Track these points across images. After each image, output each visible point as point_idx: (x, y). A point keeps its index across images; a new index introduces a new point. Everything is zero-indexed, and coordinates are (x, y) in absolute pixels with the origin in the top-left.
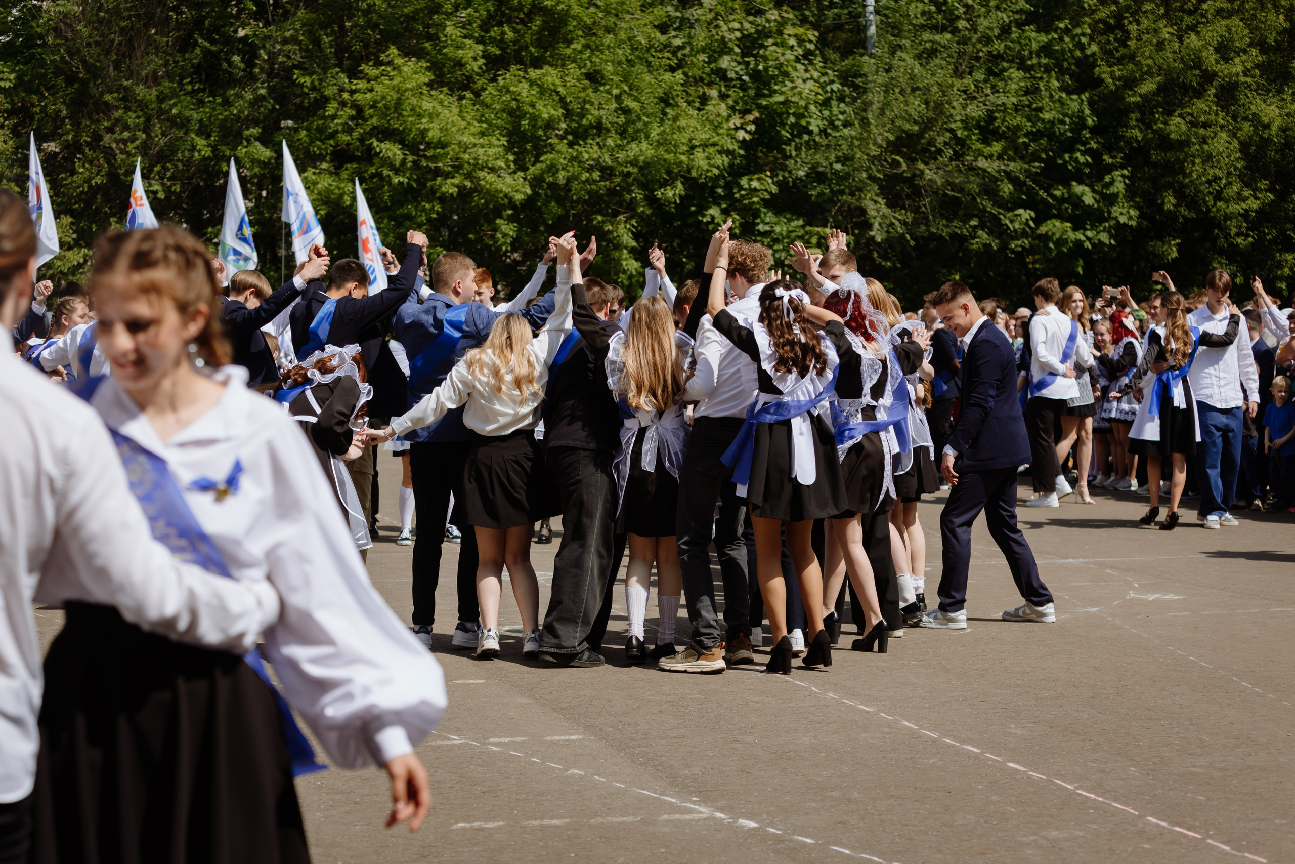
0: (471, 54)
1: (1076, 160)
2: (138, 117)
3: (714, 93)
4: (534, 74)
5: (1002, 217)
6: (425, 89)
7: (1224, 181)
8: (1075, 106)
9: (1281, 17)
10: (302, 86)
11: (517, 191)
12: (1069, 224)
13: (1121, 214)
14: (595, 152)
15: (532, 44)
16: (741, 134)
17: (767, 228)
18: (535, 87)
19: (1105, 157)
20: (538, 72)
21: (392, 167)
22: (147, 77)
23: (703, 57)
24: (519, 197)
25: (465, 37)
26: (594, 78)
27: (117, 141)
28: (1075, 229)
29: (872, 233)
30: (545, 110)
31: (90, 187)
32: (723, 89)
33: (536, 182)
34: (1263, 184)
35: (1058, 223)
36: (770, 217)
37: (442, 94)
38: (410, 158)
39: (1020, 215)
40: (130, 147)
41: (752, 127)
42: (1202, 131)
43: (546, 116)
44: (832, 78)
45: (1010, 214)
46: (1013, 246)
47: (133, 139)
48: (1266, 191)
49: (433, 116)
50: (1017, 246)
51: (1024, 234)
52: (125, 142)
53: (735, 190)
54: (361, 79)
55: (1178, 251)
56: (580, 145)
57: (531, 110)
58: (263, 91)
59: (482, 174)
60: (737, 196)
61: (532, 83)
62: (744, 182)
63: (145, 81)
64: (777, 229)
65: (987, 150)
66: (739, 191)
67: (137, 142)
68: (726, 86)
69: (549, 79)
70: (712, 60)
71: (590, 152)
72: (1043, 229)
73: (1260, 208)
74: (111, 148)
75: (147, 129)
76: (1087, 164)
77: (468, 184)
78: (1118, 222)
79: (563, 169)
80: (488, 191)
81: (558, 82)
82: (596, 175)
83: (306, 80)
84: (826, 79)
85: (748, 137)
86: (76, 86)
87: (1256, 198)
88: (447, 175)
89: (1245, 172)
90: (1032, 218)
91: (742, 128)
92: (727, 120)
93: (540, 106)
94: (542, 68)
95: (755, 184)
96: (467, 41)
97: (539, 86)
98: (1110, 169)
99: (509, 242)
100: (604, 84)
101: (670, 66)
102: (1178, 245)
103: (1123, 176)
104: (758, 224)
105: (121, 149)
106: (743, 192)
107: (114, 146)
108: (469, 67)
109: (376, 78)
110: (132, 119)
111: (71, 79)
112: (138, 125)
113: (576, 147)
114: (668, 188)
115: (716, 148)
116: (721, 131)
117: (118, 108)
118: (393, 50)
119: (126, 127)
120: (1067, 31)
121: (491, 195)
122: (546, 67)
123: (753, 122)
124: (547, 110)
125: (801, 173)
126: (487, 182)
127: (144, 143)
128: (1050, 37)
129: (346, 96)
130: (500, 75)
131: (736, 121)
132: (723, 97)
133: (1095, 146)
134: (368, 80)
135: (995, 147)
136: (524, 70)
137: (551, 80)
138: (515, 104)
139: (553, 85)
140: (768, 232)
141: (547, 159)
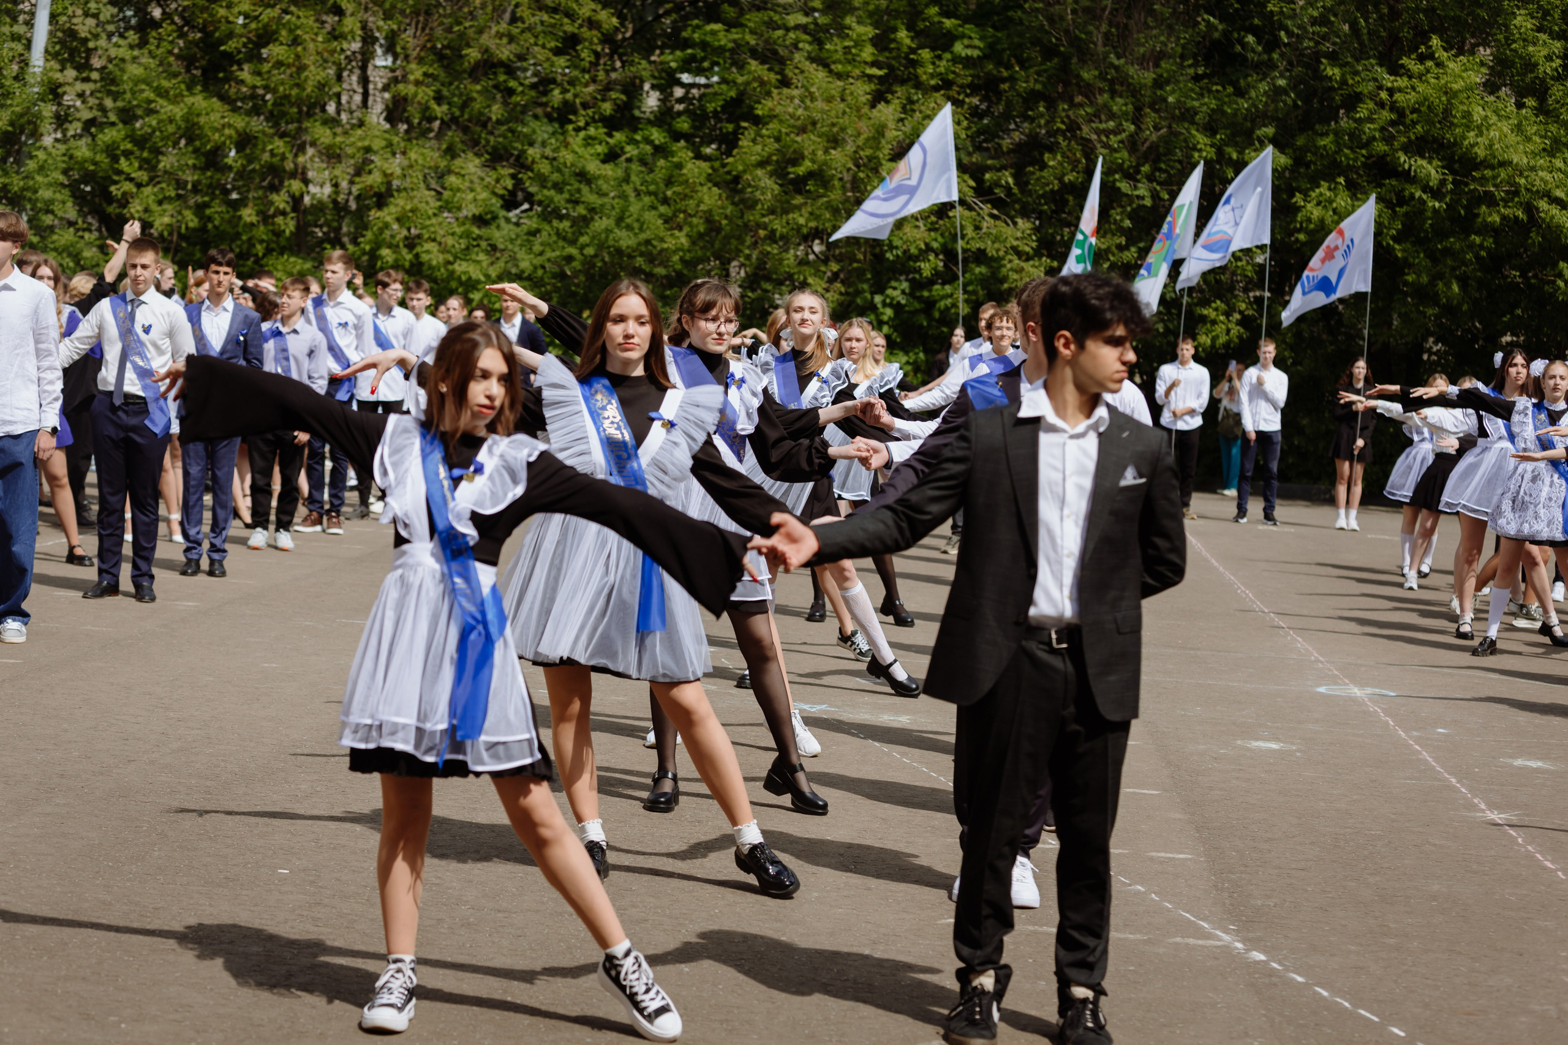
0: (1544, 52)
2: (1126, 105)
10: (1330, 79)
21: (1426, 188)
22: (1144, 55)
25: (1539, 29)
27: (1098, 132)
37: (1499, 100)
38: (1451, 179)
40: (1114, 140)
47: (1116, 132)
49: (1480, 129)
52: (1107, 133)
54: (1401, 76)
58: (1282, 82)
59: (1543, 205)
63: (1142, 62)
67: (1124, 135)
74: (1090, 141)
75: (1137, 120)
77: (1523, 216)
80: (1549, 226)
83: (1333, 72)
86: (1056, 60)
107: (1094, 137)
108: (1541, 69)
109: (1420, 77)
110: (1119, 105)
111: (1049, 52)
112: (1126, 113)
117: (1101, 91)
118: (1436, 41)
119: (1112, 116)
121: (1551, 231)
126: (1546, 215)
127: (1131, 136)
129: (1384, 95)
134: (1410, 77)
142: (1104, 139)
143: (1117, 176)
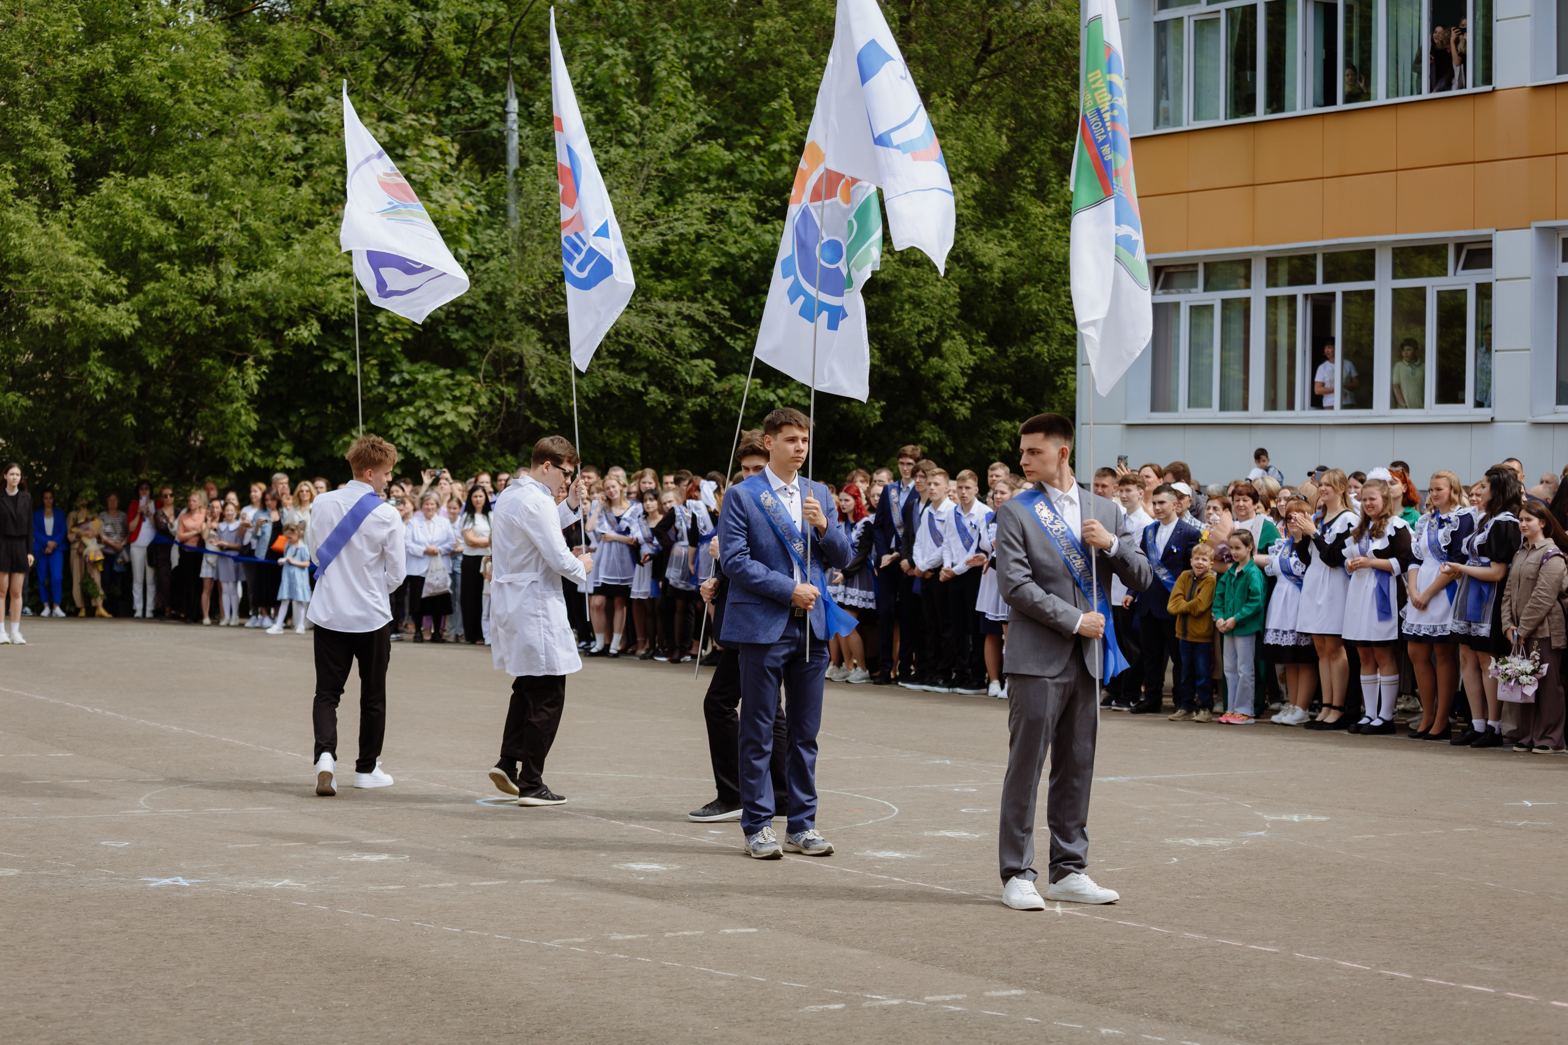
0: (58, 156)
4: (134, 183)
5: (679, 367)
6: (10, 198)
7: (935, 333)
9: (1004, 138)
11: (124, 325)
12: (759, 381)
14: (210, 280)
15: (129, 147)
17: (407, 376)
18: (139, 200)
20: (142, 180)
23: (335, 168)
24: (126, 331)
25: (52, 135)
26: (211, 189)
28: (766, 385)
29: (534, 386)
30: (153, 227)
33: (142, 314)
34: (981, 336)
35: (744, 379)
36: (406, 366)
39: (696, 366)
42: (913, 271)
43: (155, 234)
44: (477, 198)
45: (687, 366)
46: (689, 405)
48: (984, 344)
50: (694, 405)
51: (702, 390)
55: (882, 416)
56: (193, 272)
57: (134, 227)
59: (78, 304)
61: (137, 194)
62: (382, 319)
64: (421, 377)
65: (661, 288)
69: (157, 190)
71: (205, 279)
72: (726, 384)
73: (976, 364)
79: (173, 301)
81: (167, 193)
82: (211, 308)
84: (471, 199)
87: (973, 353)
89: (960, 321)
90: (714, 371)
93: (146, 222)
94: (144, 175)
96: (53, 141)
97: (141, 196)
99: (102, 388)
100: (222, 199)
101: (295, 177)
102: (882, 407)
106: (380, 331)
108: (54, 172)
113: (189, 274)
114: (302, 327)
120: (758, 149)
122: (151, 175)
124: (156, 229)
126: (84, 314)
128: (737, 155)
130: (100, 183)
135: (669, 285)
136: (126, 178)
137: (159, 192)
138: (117, 219)
139: (162, 197)
140: (406, 384)
141: (153, 288)
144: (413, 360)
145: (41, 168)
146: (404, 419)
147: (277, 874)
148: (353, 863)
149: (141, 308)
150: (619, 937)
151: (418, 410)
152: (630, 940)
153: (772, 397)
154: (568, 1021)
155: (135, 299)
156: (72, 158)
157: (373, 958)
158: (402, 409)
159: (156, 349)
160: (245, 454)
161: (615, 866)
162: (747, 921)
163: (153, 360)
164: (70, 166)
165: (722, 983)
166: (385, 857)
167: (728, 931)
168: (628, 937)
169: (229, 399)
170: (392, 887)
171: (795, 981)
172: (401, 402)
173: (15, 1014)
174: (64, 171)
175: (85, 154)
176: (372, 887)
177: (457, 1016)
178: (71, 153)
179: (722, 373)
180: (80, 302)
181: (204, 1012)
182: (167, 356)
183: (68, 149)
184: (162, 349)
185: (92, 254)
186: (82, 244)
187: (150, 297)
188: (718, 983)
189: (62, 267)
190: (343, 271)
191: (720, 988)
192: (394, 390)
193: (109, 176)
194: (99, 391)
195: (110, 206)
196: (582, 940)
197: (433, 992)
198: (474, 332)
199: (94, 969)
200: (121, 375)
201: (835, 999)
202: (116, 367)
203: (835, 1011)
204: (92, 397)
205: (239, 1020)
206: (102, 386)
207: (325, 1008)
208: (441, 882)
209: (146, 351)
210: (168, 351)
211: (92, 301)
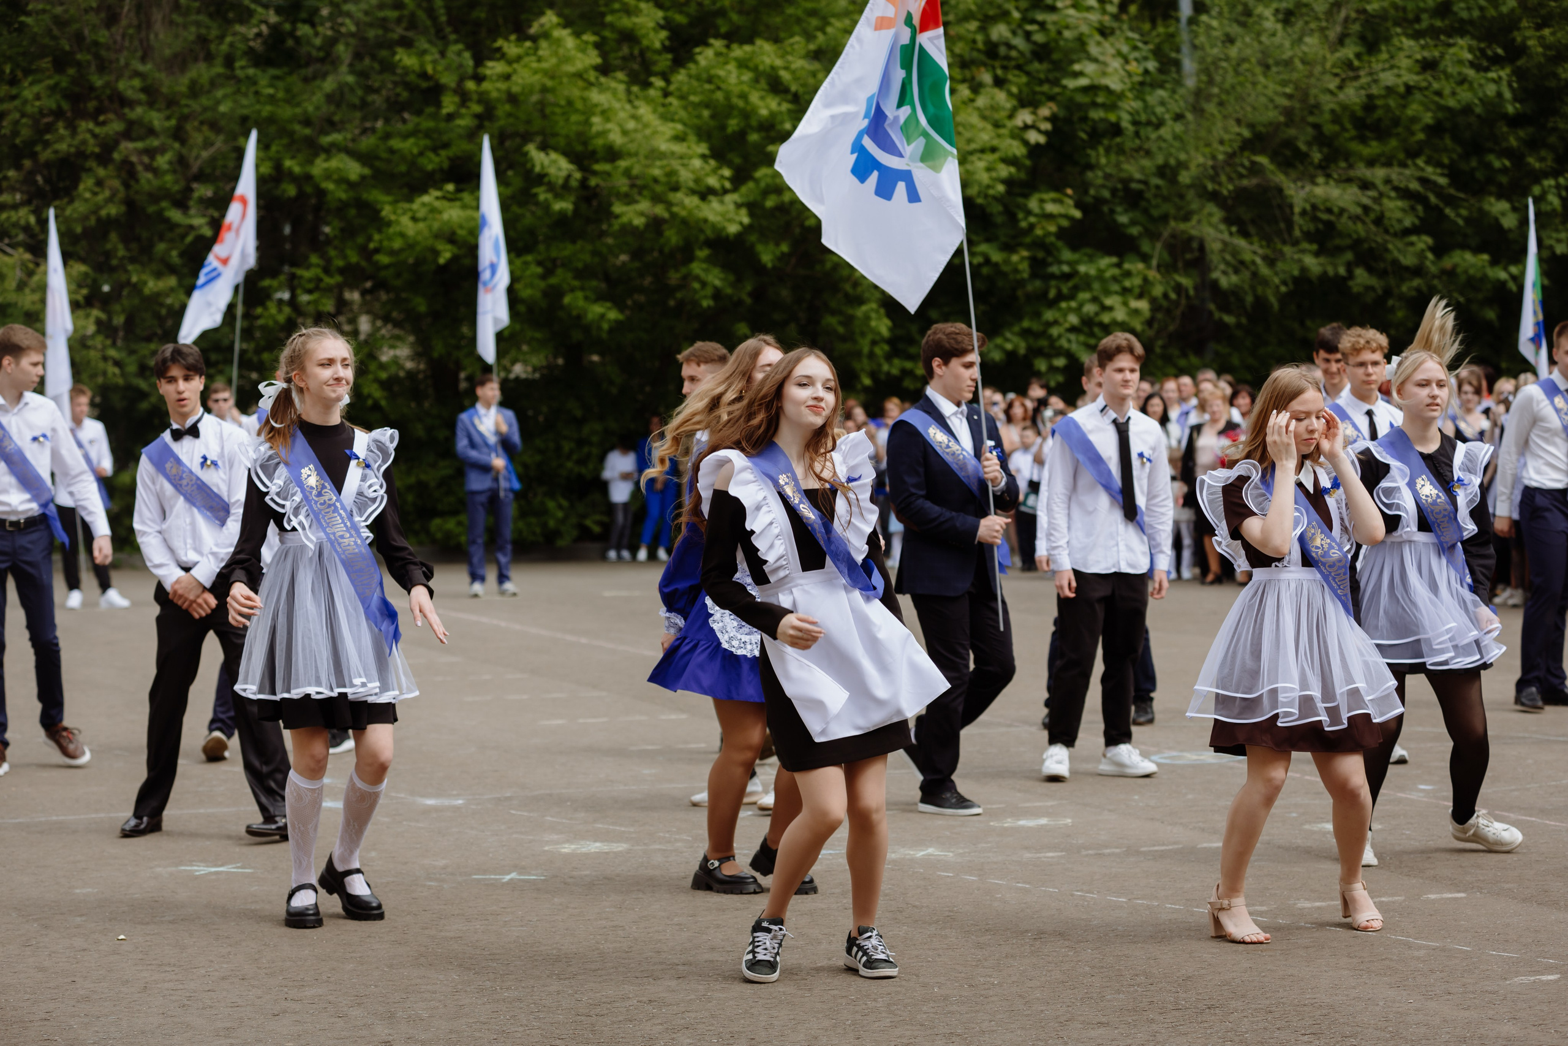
0: (649, 23)
1: (1489, 166)
2: (168, 118)
3: (986, 77)
4: (738, 51)
5: (1390, 246)
6: (592, 76)
8: (1491, 90)
11: (730, 220)
12: (1485, 257)
13: (1559, 241)
16: (1034, 137)
17: (1066, 268)
18: (745, 71)
19: (1531, 160)
20: (747, 48)
21: (551, 187)
22: (170, 58)
23: (973, 25)
24: (733, 229)
27: (141, 152)
28: (1494, 262)
29: (1215, 275)
31: (99, 220)
32: (999, 72)
33: (752, 207)
35: (1468, 256)
36: (1067, 255)
37: (617, 83)
38: (578, 175)
39: (1412, 244)
40: (160, 161)
41: (1046, 126)
43: (764, 112)
44: (1144, 54)
45: (1400, 245)
46: (1404, 288)
47: (162, 150)
49: (606, 114)
50: (1409, 289)
51: (1418, 271)
52: (151, 153)
53: (1021, 215)
54: (498, 60)
57: (741, 103)
58: (350, 79)
60: (1024, 224)
61: (742, 64)
62: (1033, 204)
63: (171, 66)
64: (1082, 269)
65: (1366, 151)
66: (1025, 218)
67: (170, 154)
68: (1005, 68)
69: (766, 58)
70: (983, 29)
72: (1448, 263)
74: (132, 163)
76: (1504, 170)
77: (660, 210)
78: (1554, 253)
80: (684, 222)
81: (778, 62)
83: (413, 63)
84: (1136, 54)
85: (1042, 139)
88: (628, 199)
90: (1431, 249)
91: (1033, 127)
92: (1011, 116)
93: (754, 97)
94: (750, 41)
95: (1051, 208)
97: (747, 67)
98: (1537, 177)
99: (709, 294)
103: (1558, 186)
104: (1050, 264)
105: (142, 163)
106: (1032, 219)
108: (645, 43)
109: (519, 59)
110: (156, 119)
111: (61, 63)
112: (167, 129)
115: (996, 156)
116: (1002, 131)
117: (139, 103)
118: (550, 18)
119: (151, 132)
121: (690, 227)
122: (759, 42)
123: (1046, 119)
125: (1106, 194)
126: (684, 207)
129: (471, 85)
130: (698, 53)
131: (1025, 117)
132: (999, 83)
133: (1513, 142)
134: (510, 63)
135: (1374, 148)
136: (728, 47)
137: (768, 61)
138: (719, 96)
139: (773, 68)
140: (1067, 277)
141: (766, 175)
142: (146, 160)
143: (164, 204)
144: (1074, 248)
145: (629, 37)
146: (1065, 315)
147: (920, 843)
148: (1006, 829)
149: (751, 198)
150: (1307, 905)
151: (1081, 306)
152: (1319, 908)
153: (1503, 275)
154: (1243, 996)
155: (744, 189)
156: (667, 25)
157: (1027, 931)
158: (1064, 305)
159: (771, 246)
160: (880, 365)
161: (1307, 827)
162: (1455, 886)
163: (767, 256)
164: (664, 34)
165: (1422, 953)
166: (1043, 821)
167: (1432, 897)
168: (1318, 904)
169: (860, 301)
170: (1050, 854)
171: (1504, 951)
172: (1060, 297)
173: (625, 998)
174: (657, 39)
175: (680, 19)
176: (1028, 855)
177: (1118, 992)
178: (665, 18)
179: (1440, 250)
180: (679, 196)
181: (835, 992)
182: (783, 254)
183: (660, 14)
184: (777, 244)
185: (692, 138)
186: (679, 127)
187: (763, 184)
188: (1416, 953)
189: (655, 155)
190: (988, 145)
191: (1418, 958)
192: (1053, 283)
193: (707, 45)
194: (705, 297)
195: (709, 81)
196: (1264, 908)
197: (1093, 967)
198: (1146, 211)
199: (713, 949)
200: (732, 278)
201: (1549, 969)
202: (726, 267)
203: (1548, 982)
204: (696, 303)
205: (875, 1000)
206: (709, 291)
207: (971, 986)
208: (1107, 847)
209: (760, 248)
210: (785, 248)
211: (693, 192)
